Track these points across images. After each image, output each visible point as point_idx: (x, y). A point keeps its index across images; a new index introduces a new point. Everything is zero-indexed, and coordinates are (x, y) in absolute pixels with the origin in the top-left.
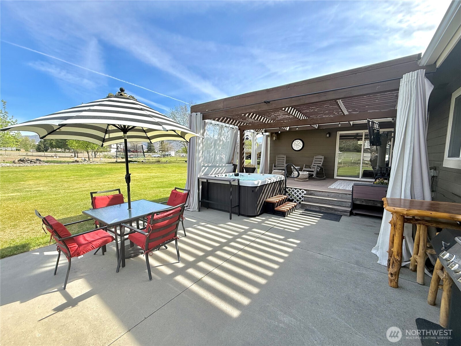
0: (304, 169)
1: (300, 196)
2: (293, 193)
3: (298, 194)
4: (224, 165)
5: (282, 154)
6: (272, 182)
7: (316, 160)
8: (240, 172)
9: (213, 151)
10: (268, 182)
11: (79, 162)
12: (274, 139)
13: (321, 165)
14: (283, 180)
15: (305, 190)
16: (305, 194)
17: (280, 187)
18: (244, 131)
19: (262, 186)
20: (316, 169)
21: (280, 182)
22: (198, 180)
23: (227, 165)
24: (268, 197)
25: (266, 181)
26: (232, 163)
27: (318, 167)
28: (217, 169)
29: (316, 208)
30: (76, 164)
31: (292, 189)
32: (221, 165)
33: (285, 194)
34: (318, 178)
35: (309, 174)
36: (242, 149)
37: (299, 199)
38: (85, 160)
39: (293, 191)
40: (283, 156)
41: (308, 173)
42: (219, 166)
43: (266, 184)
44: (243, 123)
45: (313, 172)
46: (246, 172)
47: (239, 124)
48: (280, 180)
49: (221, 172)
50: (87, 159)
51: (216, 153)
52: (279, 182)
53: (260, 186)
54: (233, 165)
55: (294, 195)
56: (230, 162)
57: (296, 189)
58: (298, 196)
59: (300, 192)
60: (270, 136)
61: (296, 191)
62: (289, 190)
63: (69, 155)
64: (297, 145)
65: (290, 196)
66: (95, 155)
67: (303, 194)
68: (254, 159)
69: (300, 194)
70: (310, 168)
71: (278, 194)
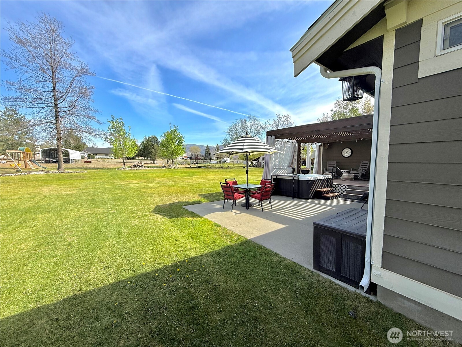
0: (351, 172)
1: (344, 190)
2: (338, 188)
3: (342, 188)
4: (286, 168)
5: (333, 160)
6: (321, 179)
7: (363, 165)
8: (297, 173)
9: (278, 158)
10: (318, 178)
11: (166, 167)
12: (326, 148)
13: (366, 169)
14: (330, 178)
15: (348, 186)
16: (347, 189)
17: (328, 183)
18: (301, 144)
19: (314, 181)
20: (361, 172)
21: (328, 180)
22: (272, 176)
23: (288, 168)
24: (318, 188)
25: (316, 178)
26: (292, 167)
27: (363, 170)
28: (281, 170)
29: (354, 197)
30: (164, 168)
31: (338, 185)
32: (284, 168)
33: (332, 188)
34: (362, 179)
35: (355, 176)
36: (299, 157)
37: (343, 192)
38: (170, 166)
39: (338, 186)
40: (334, 162)
41: (353, 174)
42: (282, 169)
43: (317, 179)
44: (300, 138)
45: (358, 174)
46: (302, 173)
47: (297, 139)
48: (327, 178)
49: (284, 173)
50: (172, 165)
51: (281, 159)
52: (326, 179)
53: (312, 180)
54: (292, 168)
55: (339, 190)
56: (290, 166)
57: (340, 185)
58: (342, 190)
59: (344, 187)
60: (322, 146)
61: (340, 186)
62: (336, 186)
63: (149, 162)
64: (347, 153)
65: (336, 190)
66: (168, 162)
67: (346, 189)
68: (308, 165)
69: (344, 188)
70: (357, 171)
71: (326, 188)
